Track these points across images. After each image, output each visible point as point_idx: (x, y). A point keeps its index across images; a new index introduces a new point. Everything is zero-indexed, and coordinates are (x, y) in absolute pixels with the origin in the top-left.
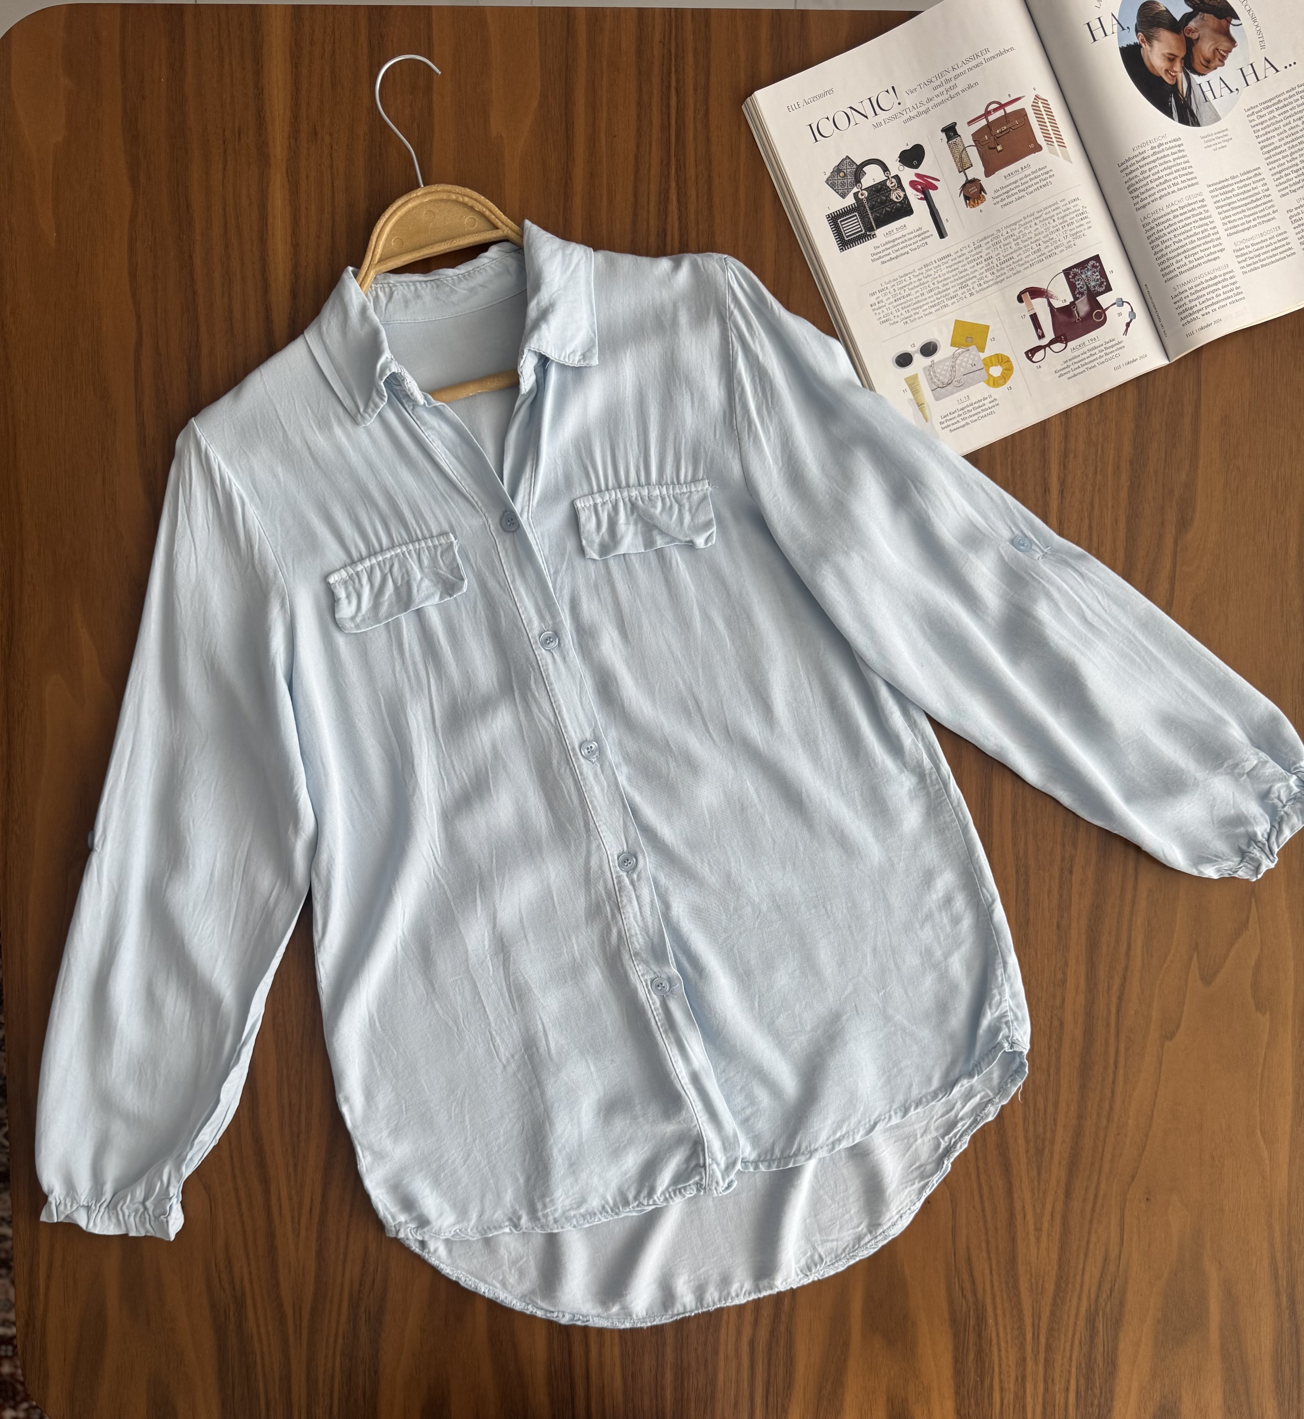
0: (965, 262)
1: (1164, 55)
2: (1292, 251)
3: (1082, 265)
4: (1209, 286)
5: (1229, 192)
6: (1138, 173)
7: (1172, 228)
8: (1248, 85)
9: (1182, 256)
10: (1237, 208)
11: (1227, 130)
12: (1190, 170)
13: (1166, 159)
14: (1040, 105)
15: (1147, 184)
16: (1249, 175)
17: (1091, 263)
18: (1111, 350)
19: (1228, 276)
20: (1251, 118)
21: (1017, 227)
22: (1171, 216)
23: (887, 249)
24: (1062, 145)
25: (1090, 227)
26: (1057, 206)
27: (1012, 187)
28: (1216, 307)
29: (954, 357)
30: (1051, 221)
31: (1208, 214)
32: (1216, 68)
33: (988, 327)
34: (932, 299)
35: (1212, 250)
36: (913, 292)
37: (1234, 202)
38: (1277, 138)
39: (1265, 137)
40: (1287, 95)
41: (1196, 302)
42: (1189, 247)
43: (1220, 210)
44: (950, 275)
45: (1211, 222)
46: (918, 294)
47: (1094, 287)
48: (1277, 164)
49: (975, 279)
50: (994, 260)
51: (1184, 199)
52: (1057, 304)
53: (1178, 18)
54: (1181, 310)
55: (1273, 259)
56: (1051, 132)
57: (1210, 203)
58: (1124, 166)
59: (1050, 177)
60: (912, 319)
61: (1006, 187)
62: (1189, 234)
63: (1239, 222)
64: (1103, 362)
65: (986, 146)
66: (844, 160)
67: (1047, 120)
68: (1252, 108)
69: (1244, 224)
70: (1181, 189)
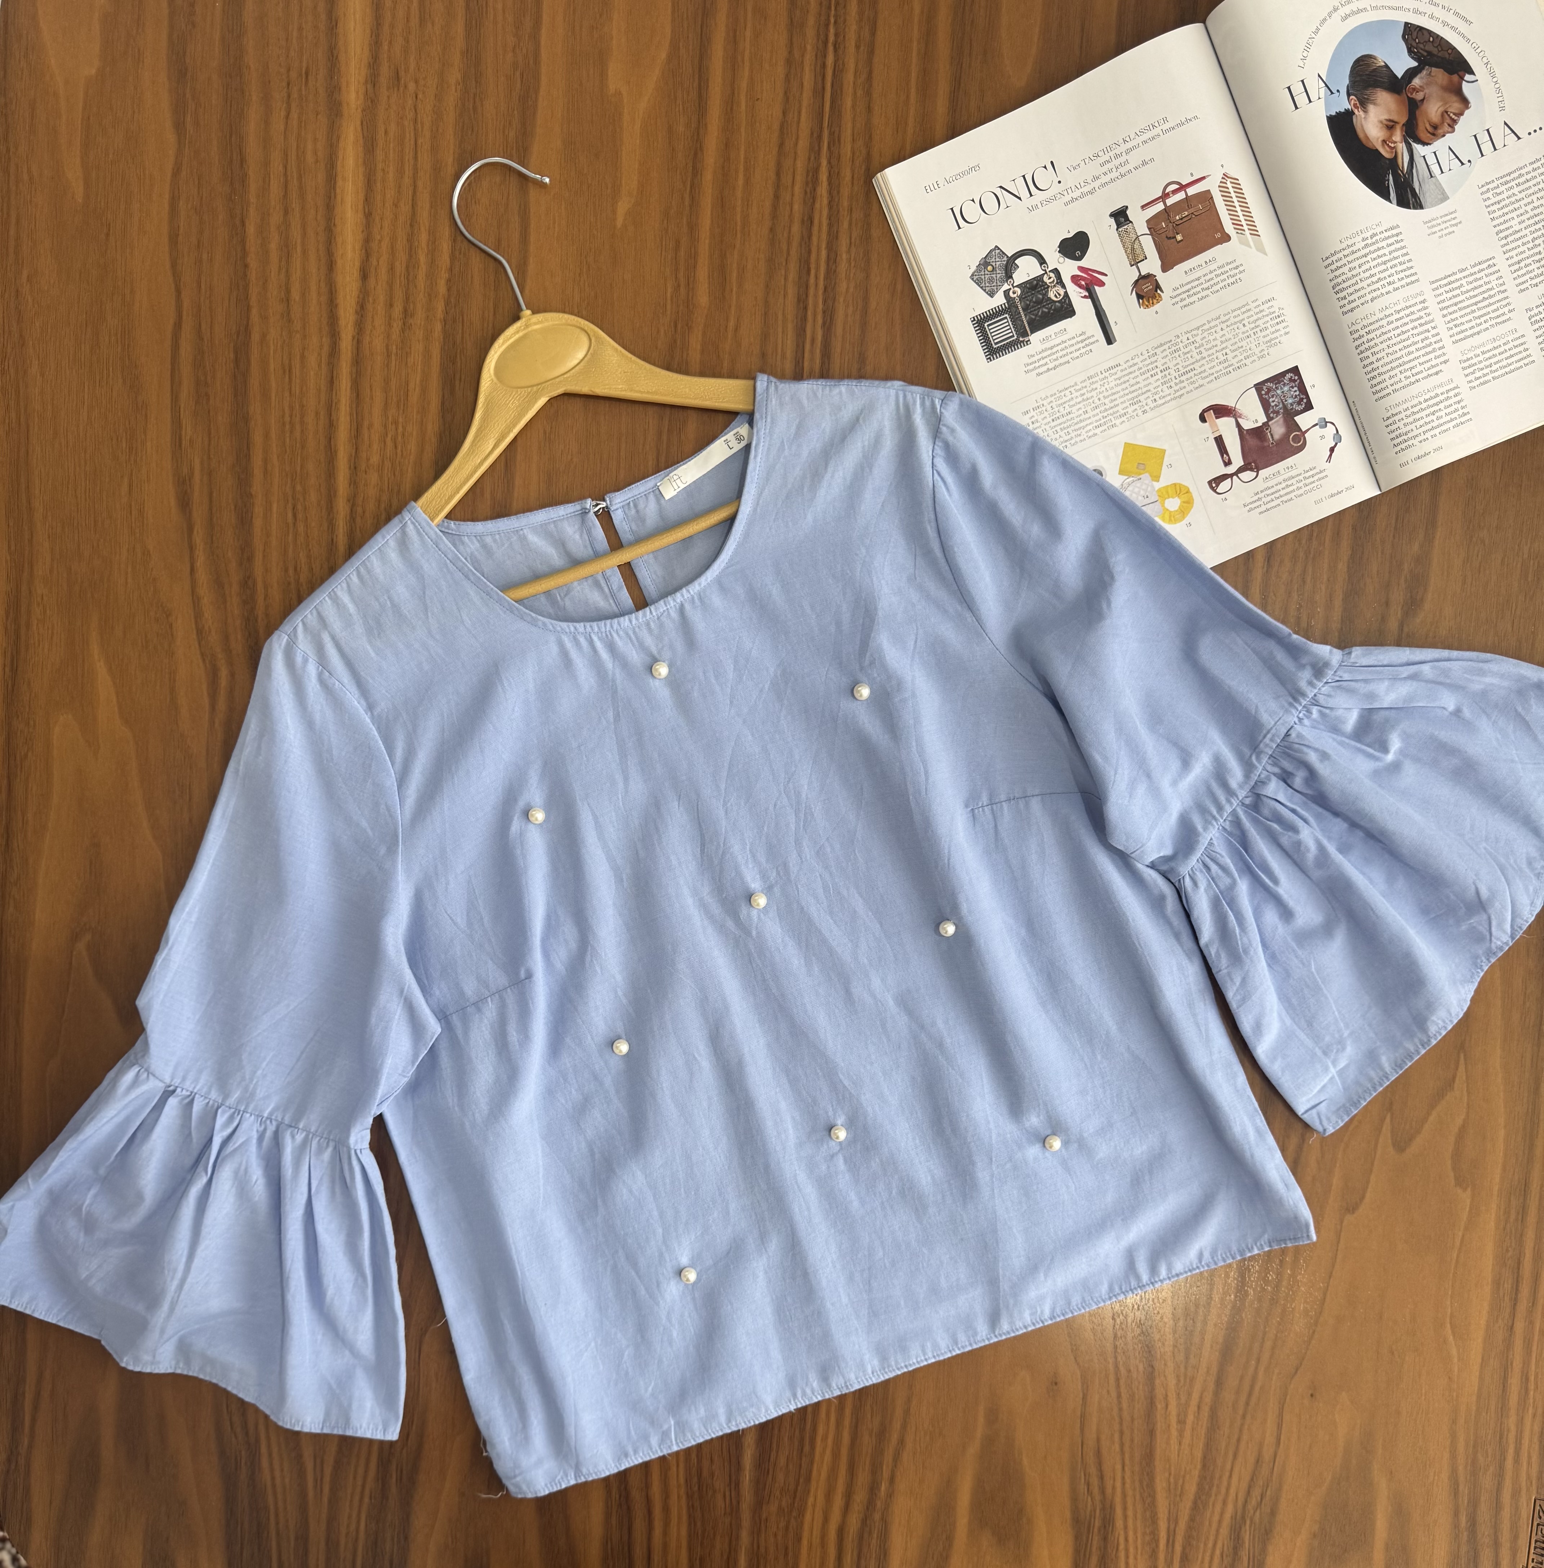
0: (1137, 373)
1: (1381, 122)
2: (1531, 359)
3: (1277, 379)
4: (1429, 407)
5: (1456, 288)
6: (1345, 269)
7: (1385, 337)
8: (1482, 155)
9: (1397, 371)
10: (1465, 308)
11: (1455, 212)
12: (1409, 265)
13: (1378, 253)
14: (1229, 185)
15: (1357, 283)
16: (1480, 267)
17: (1288, 376)
18: (1311, 480)
19: (1451, 394)
20: (1485, 196)
21: (1200, 332)
22: (1384, 322)
23: (1043, 358)
24: (1255, 233)
25: (1287, 333)
26: (1248, 307)
27: (1194, 284)
28: (1437, 431)
30: (1241, 326)
31: (1431, 318)
32: (1444, 136)
33: (1163, 452)
34: (1097, 418)
35: (1434, 362)
36: (1074, 409)
37: (1460, 302)
38: (1517, 220)
39: (1501, 220)
40: (1530, 168)
41: (1413, 426)
42: (1406, 359)
43: (1445, 312)
44: (1119, 388)
45: (1434, 328)
46: (1081, 412)
47: (1292, 405)
48: (1515, 252)
49: (1149, 394)
50: (1172, 371)
51: (1401, 301)
52: (1247, 425)
54: (1393, 435)
55: (1507, 369)
56: (1240, 218)
57: (1430, 303)
58: (1329, 261)
59: (1241, 272)
60: (1073, 442)
61: (1187, 284)
62: (1406, 343)
63: (1466, 326)
64: (1301, 495)
65: (1164, 235)
66: (991, 251)
67: (1237, 204)
68: (1488, 184)
69: (1473, 327)
70: (1397, 289)
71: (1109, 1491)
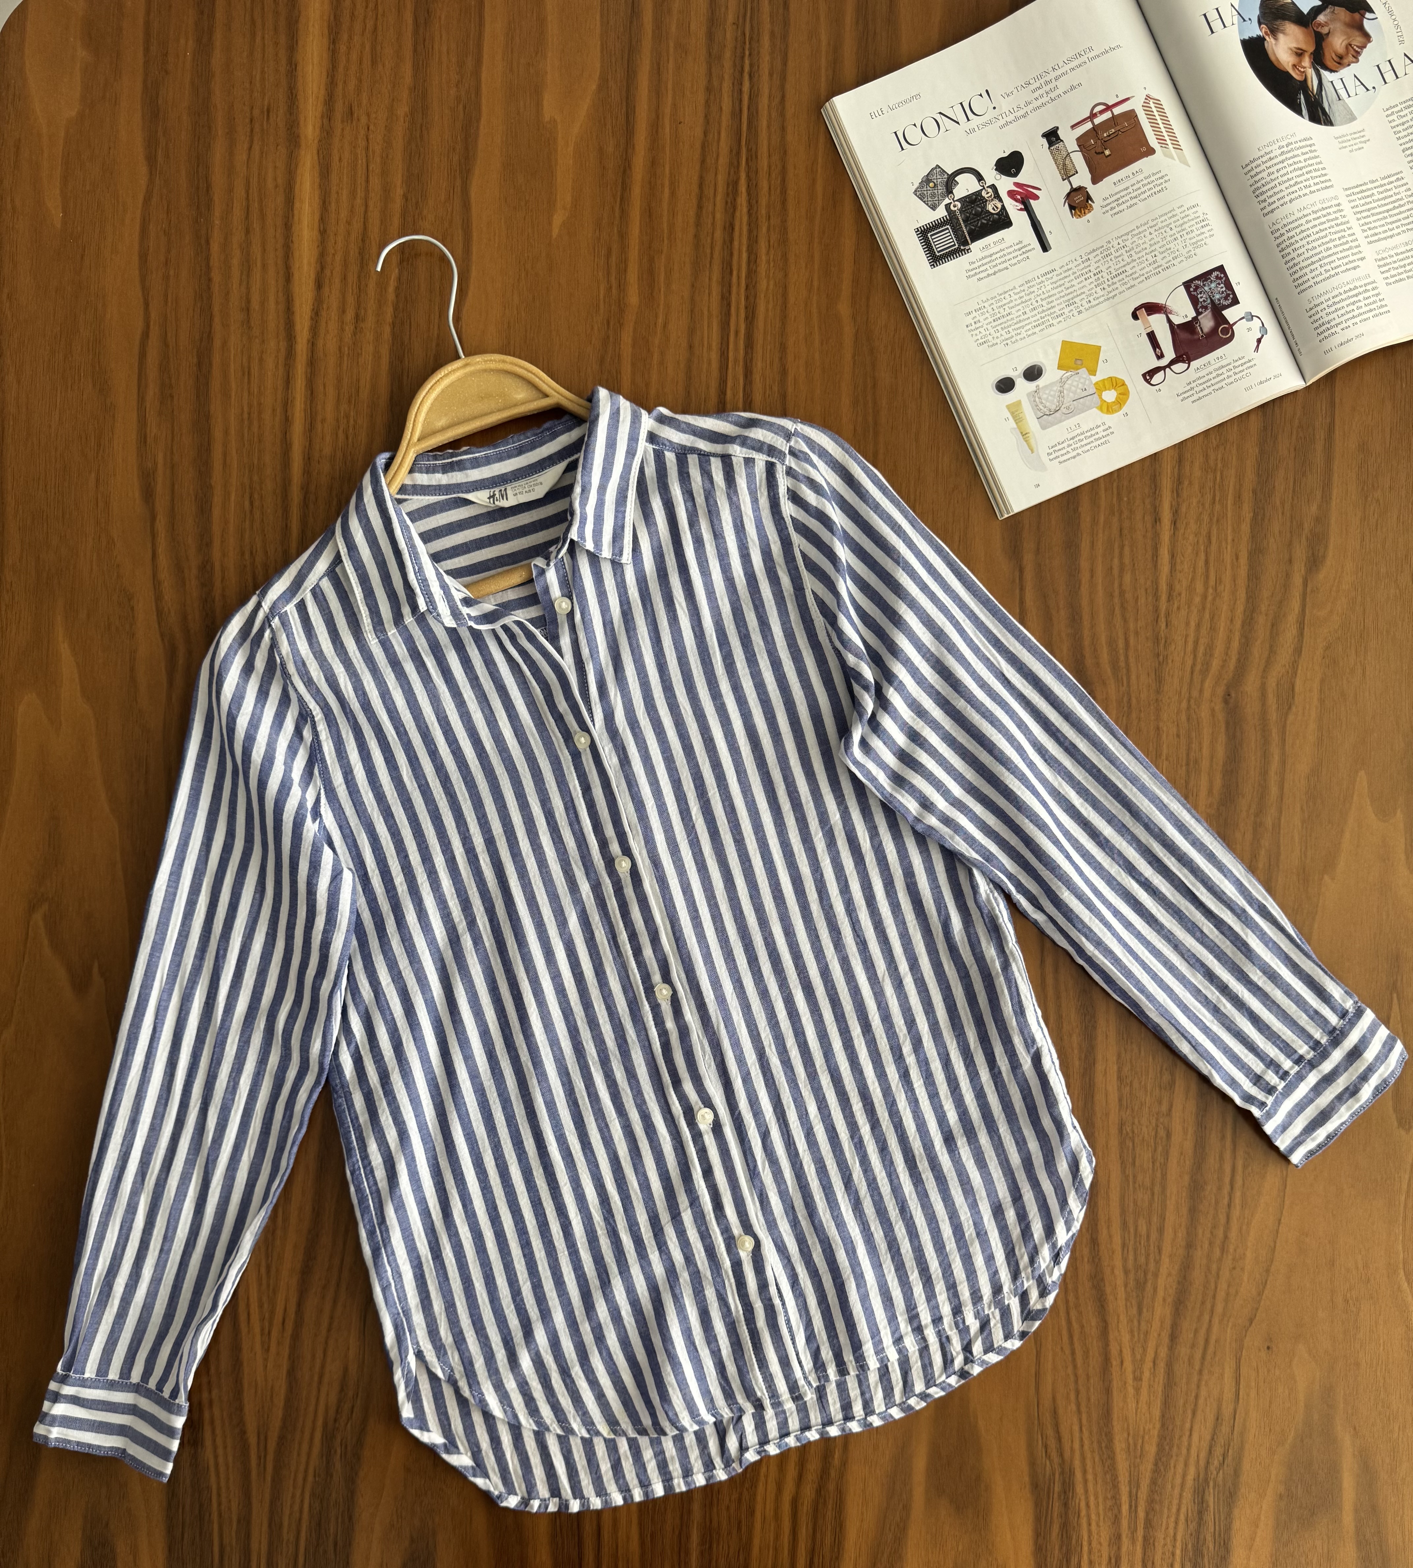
0: (1072, 277)
3: (1205, 277)
4: (1348, 298)
5: (1367, 197)
6: (1264, 174)
7: (1304, 234)
8: (1386, 83)
9: (1317, 265)
10: (1378, 214)
11: (1363, 130)
12: (1323, 172)
13: (1296, 160)
14: (1152, 105)
15: (1276, 186)
16: (1391, 176)
17: (1216, 274)
18: (1240, 369)
19: (1369, 287)
20: (1390, 118)
21: (1130, 237)
22: (1302, 221)
23: (984, 265)
24: (1177, 147)
25: (1212, 236)
26: (1174, 212)
27: (1123, 194)
28: (1358, 320)
29: (1063, 383)
30: (1168, 230)
31: (1346, 220)
33: (1099, 348)
34: (1035, 318)
35: (1350, 258)
36: (1013, 311)
37: (1374, 209)
39: (1407, 139)
41: (1334, 316)
42: (1326, 254)
43: (1359, 216)
44: (1056, 291)
45: (1349, 229)
46: (1020, 313)
47: (1220, 300)
49: (1083, 296)
50: (1105, 274)
51: (1320, 203)
52: (1178, 321)
54: (1316, 324)
56: (1166, 131)
57: (1346, 206)
58: (1249, 168)
59: (1165, 182)
60: (1013, 340)
61: (1117, 193)
62: (1323, 241)
63: (1381, 230)
64: (1232, 383)
65: (1093, 151)
66: (933, 169)
67: (1160, 122)
68: (1392, 107)
69: (1386, 231)
70: (1313, 192)
71: (1067, 1454)
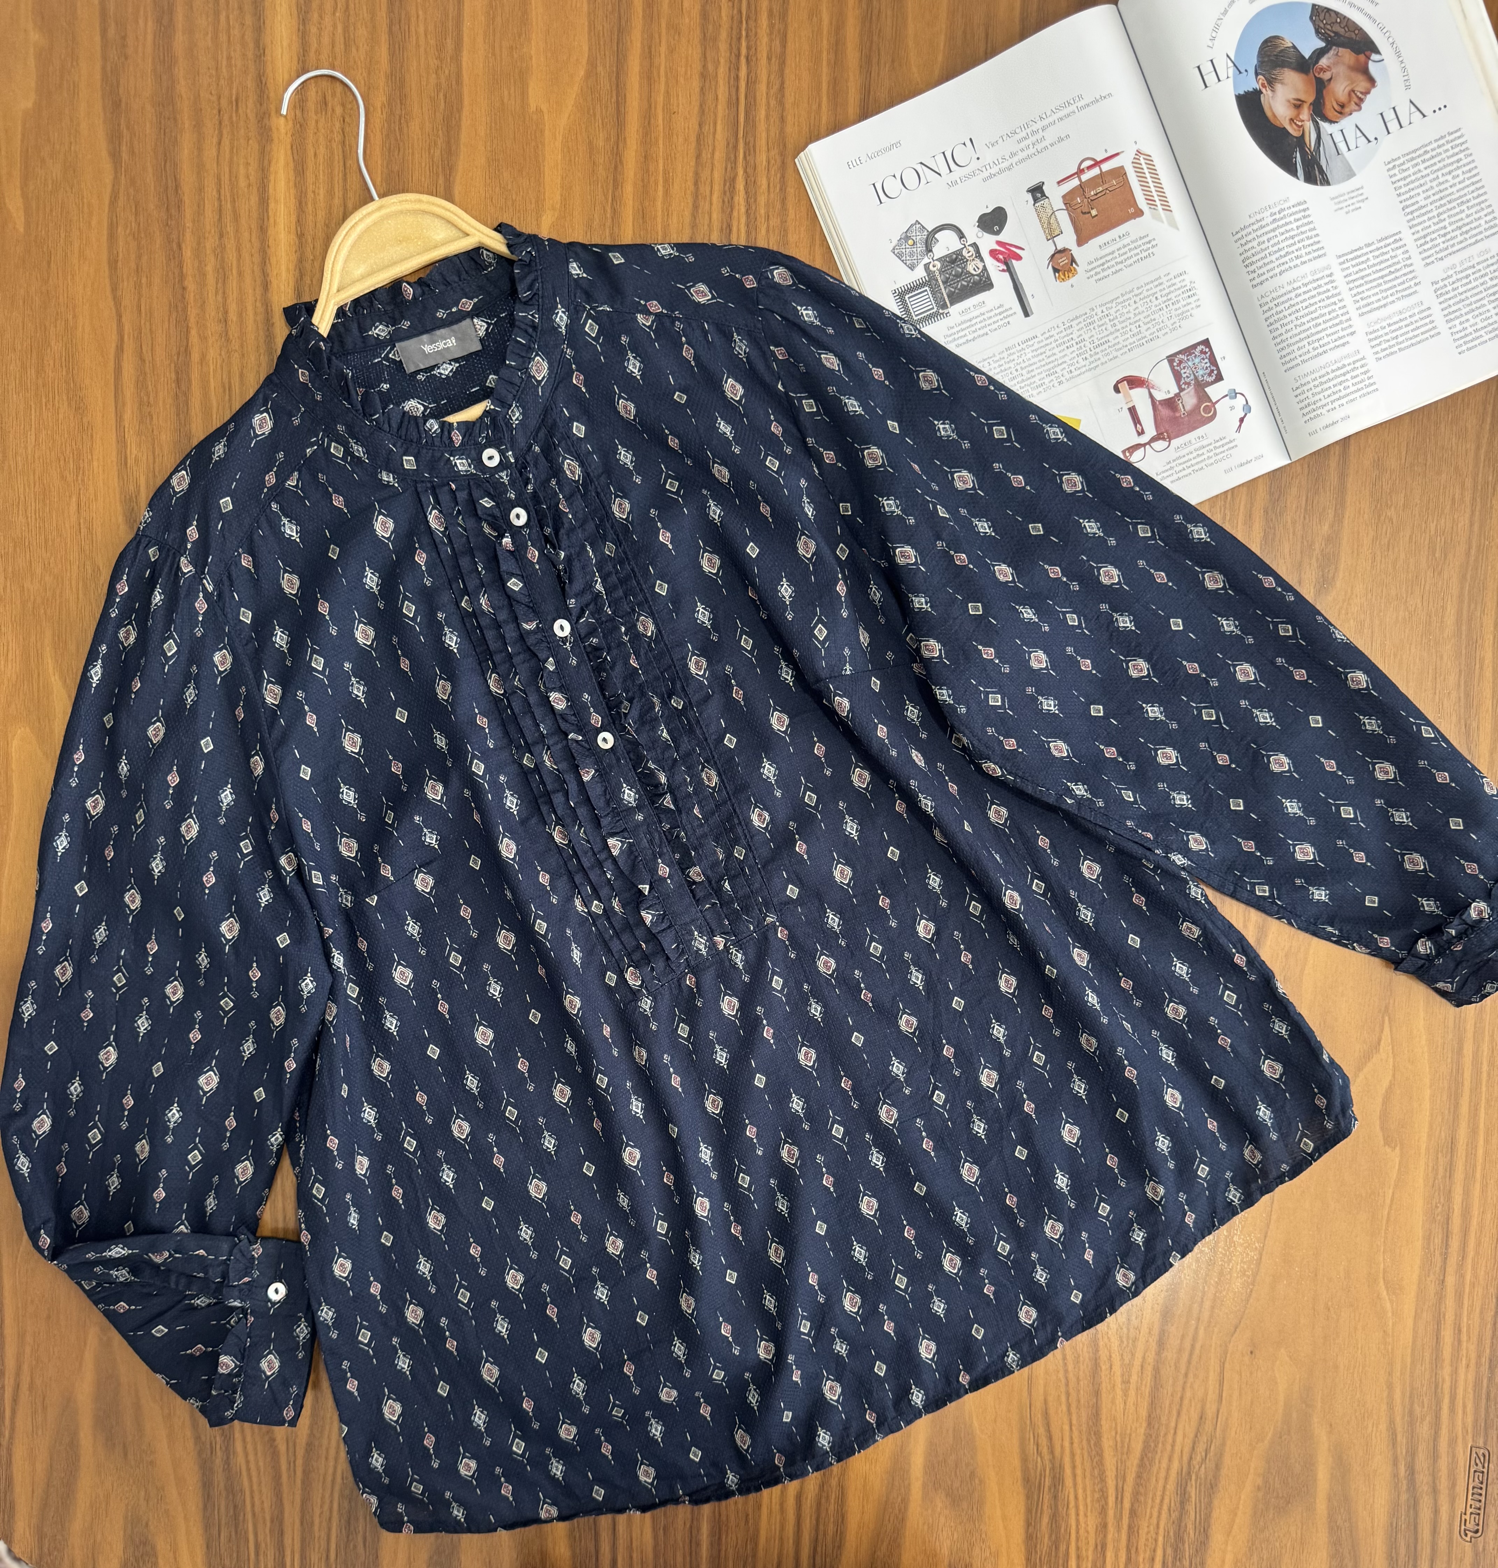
0: (1054, 345)
1: (1289, 101)
2: (1436, 331)
3: (1188, 351)
4: (1336, 377)
5: (1365, 262)
6: (1255, 244)
7: (1294, 309)
8: (1390, 134)
9: (1305, 342)
10: (1371, 281)
11: (1362, 187)
12: (1316, 239)
13: (1288, 227)
14: (1142, 161)
15: (1267, 257)
16: (1388, 241)
17: (1200, 348)
18: (1221, 449)
19: (1358, 364)
20: (1392, 173)
21: (1114, 305)
22: (1293, 295)
23: (963, 330)
24: (1167, 209)
25: (1199, 306)
26: (1160, 281)
27: (1108, 258)
28: (1345, 401)
30: (1154, 299)
31: (1337, 291)
33: (1079, 421)
35: (1341, 334)
37: (1367, 275)
38: (1423, 196)
39: (1407, 196)
40: (1435, 145)
41: (1321, 396)
42: (1315, 331)
43: (1351, 285)
44: (1036, 360)
45: (1340, 301)
47: (1204, 376)
48: (1421, 226)
49: (1064, 365)
50: (1087, 343)
51: (1310, 275)
52: (1159, 396)
53: (1307, 56)
54: (1303, 405)
55: (1413, 341)
56: (1155, 194)
57: (1339, 276)
58: (1239, 235)
59: (1153, 247)
61: (1102, 258)
62: (1313, 316)
63: (1373, 299)
64: (1214, 464)
65: (1079, 210)
66: (912, 226)
67: (1149, 180)
68: (1394, 160)
69: (1379, 300)
70: (1305, 262)
71: (1058, 1451)
